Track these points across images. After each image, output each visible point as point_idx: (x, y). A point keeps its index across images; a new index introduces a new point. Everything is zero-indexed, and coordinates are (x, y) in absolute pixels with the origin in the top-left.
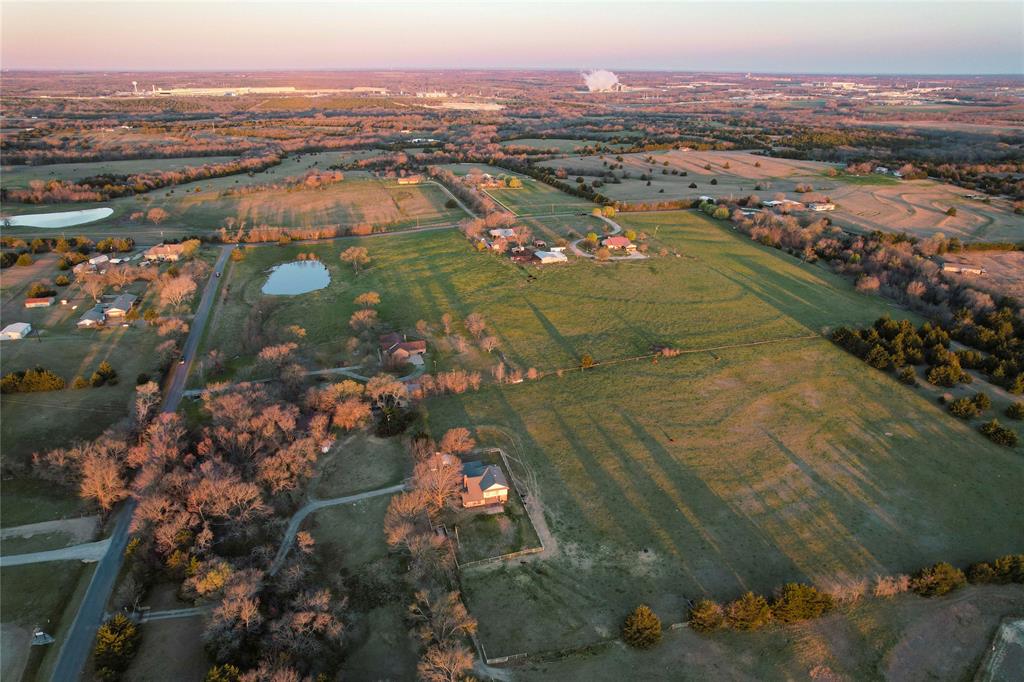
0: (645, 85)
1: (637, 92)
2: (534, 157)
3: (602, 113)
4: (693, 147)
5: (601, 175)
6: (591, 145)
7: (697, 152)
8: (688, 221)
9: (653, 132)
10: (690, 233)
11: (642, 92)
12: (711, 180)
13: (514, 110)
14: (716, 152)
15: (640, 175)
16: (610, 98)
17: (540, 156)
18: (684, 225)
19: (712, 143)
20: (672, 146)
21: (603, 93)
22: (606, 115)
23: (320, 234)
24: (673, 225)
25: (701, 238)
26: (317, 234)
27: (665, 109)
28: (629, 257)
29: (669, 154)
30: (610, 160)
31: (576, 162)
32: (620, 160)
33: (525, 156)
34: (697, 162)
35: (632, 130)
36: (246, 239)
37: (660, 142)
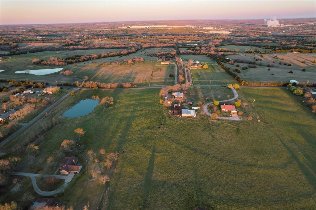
0: (292, 24)
1: (287, 27)
2: (226, 53)
3: (268, 35)
4: (299, 51)
5: (251, 63)
6: (253, 49)
7: (301, 54)
8: (277, 94)
9: (285, 44)
10: (275, 103)
11: (289, 27)
12: (302, 69)
13: (234, 34)
14: (312, 54)
15: (267, 64)
16: (275, 29)
17: (229, 53)
18: (274, 97)
19: (311, 49)
20: (289, 50)
21: (273, 27)
22: (269, 36)
23: (111, 86)
24: (267, 97)
25: (280, 108)
26: (110, 86)
27: (296, 33)
28: (230, 118)
29: (286, 55)
30: (257, 56)
31: (242, 56)
32: (262, 56)
33: (222, 53)
34: (299, 59)
35: (275, 43)
36: (85, 86)
37: (284, 49)
